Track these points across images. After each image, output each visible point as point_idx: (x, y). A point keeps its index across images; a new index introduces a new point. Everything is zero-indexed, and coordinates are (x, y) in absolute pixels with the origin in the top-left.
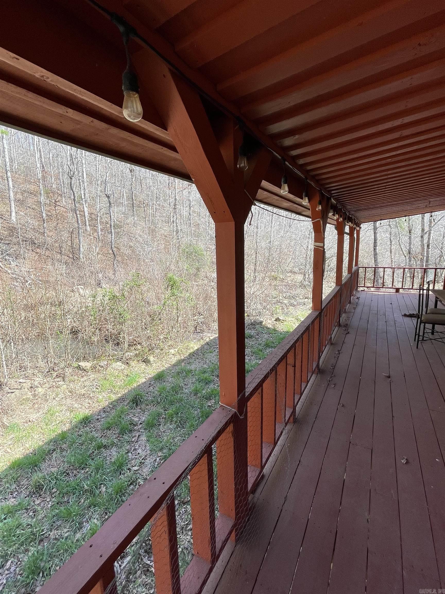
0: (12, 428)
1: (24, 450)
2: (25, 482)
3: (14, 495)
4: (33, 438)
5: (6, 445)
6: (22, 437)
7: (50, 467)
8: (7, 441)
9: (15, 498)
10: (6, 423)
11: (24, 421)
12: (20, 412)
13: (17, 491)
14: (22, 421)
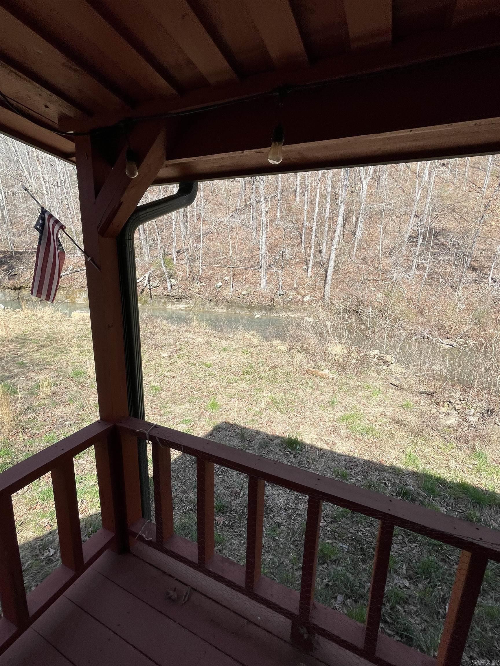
0: (480, 455)
1: (478, 482)
2: (462, 507)
3: (448, 507)
4: (492, 479)
5: (466, 465)
6: (483, 470)
7: (492, 518)
8: (469, 463)
9: (447, 510)
10: (476, 447)
11: (495, 459)
12: (495, 448)
13: (452, 507)
14: (494, 457)
